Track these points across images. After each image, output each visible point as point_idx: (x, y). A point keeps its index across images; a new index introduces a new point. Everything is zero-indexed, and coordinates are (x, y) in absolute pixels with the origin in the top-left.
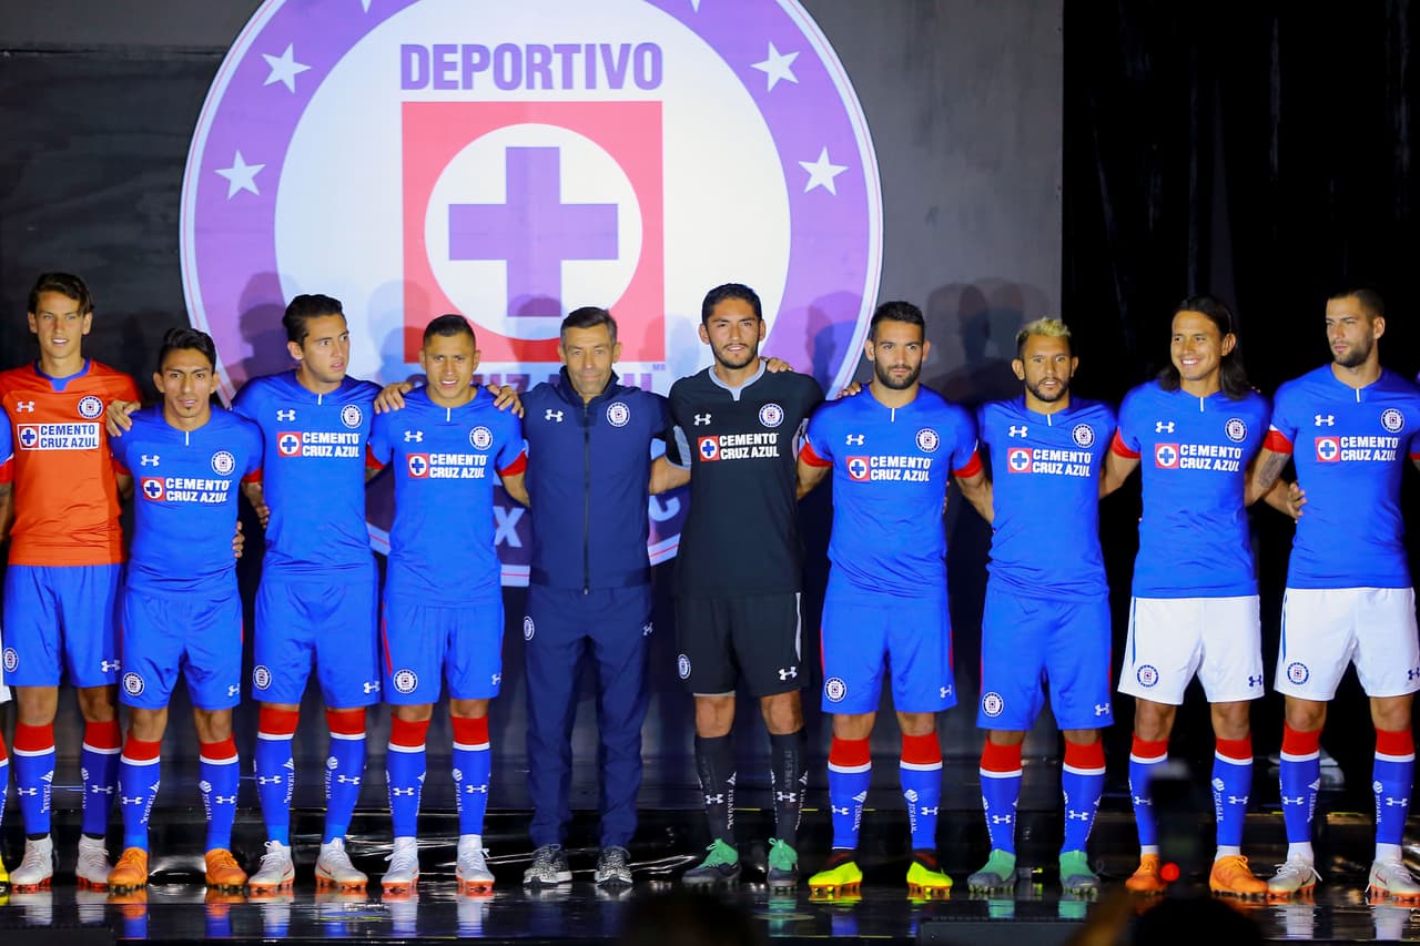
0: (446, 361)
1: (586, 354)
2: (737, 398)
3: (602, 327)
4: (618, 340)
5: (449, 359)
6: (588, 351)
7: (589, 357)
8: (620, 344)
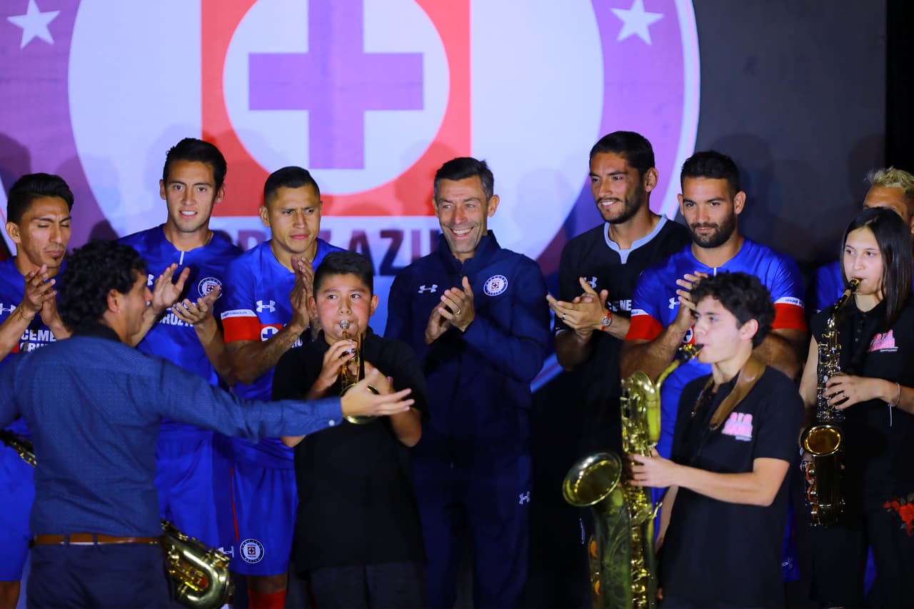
0: (297, 214)
1: (456, 207)
2: (624, 261)
3: (475, 179)
4: (495, 193)
5: (299, 211)
6: (459, 205)
7: (459, 211)
8: (497, 196)
